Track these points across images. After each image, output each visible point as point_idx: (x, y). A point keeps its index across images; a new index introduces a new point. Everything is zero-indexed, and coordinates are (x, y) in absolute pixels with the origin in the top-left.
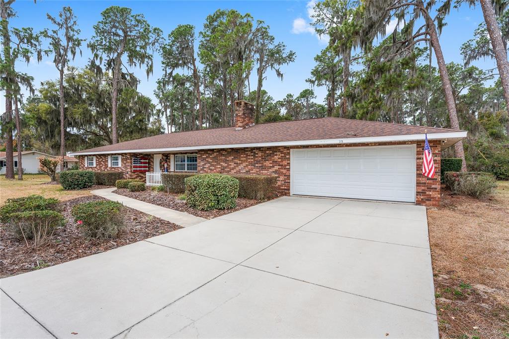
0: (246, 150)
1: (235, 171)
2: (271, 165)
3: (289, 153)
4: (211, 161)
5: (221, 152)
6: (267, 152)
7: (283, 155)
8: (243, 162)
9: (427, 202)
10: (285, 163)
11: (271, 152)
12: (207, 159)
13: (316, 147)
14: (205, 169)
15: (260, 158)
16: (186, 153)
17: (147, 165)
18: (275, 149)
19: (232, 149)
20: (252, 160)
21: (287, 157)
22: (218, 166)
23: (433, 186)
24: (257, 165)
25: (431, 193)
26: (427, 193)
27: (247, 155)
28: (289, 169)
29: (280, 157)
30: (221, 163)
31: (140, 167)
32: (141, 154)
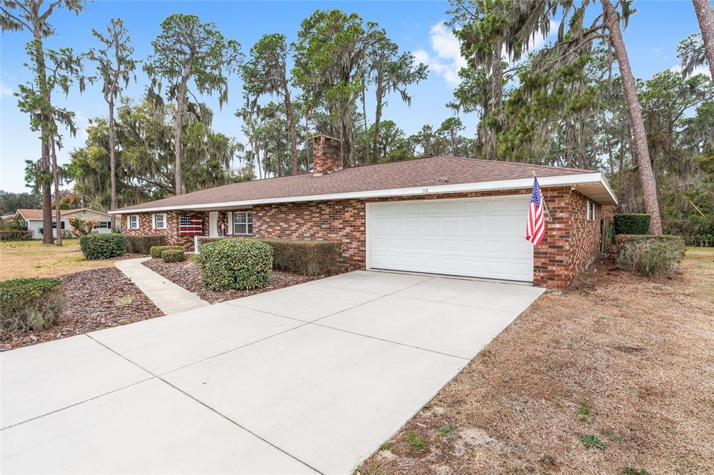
0: (310, 204)
1: (297, 235)
2: (341, 226)
3: (364, 208)
4: (268, 220)
5: (281, 208)
6: (336, 207)
7: (356, 211)
8: (307, 221)
9: (550, 282)
10: (358, 223)
11: (341, 207)
12: (264, 218)
13: (399, 200)
14: (261, 232)
15: (327, 217)
16: (246, 210)
17: (201, 226)
18: (345, 203)
19: (293, 203)
20: (318, 219)
21: (362, 214)
22: (277, 228)
23: (558, 258)
24: (323, 226)
25: (554, 268)
26: (550, 268)
27: (312, 212)
28: (365, 231)
29: (352, 214)
30: (281, 224)
31: (190, 229)
32: (191, 211)
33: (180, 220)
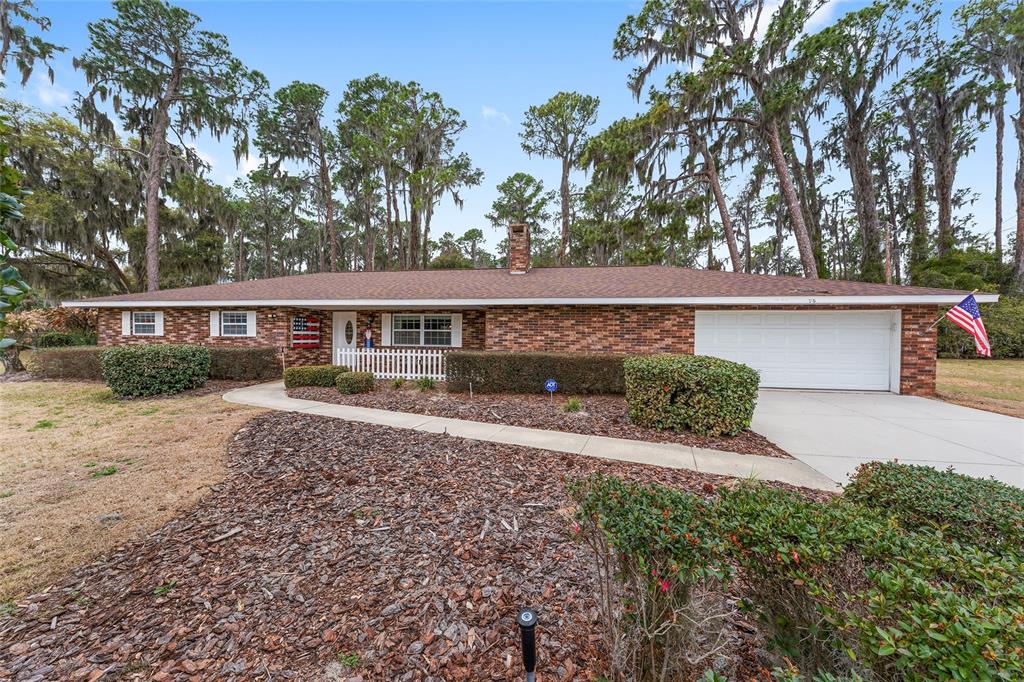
0: (604, 309)
1: (578, 347)
2: (658, 337)
3: (693, 317)
4: (521, 327)
5: (546, 311)
6: (650, 314)
7: (682, 320)
8: (596, 330)
9: (919, 390)
10: (685, 333)
11: (658, 314)
12: (510, 324)
15: (635, 325)
16: (423, 312)
17: (318, 333)
18: (665, 310)
19: (573, 307)
20: (617, 328)
21: (691, 323)
22: (539, 338)
23: (927, 368)
24: (627, 336)
25: (923, 378)
26: (919, 377)
27: (606, 319)
28: (693, 343)
29: (675, 323)
30: (546, 333)
31: (306, 337)
33: (292, 324)
